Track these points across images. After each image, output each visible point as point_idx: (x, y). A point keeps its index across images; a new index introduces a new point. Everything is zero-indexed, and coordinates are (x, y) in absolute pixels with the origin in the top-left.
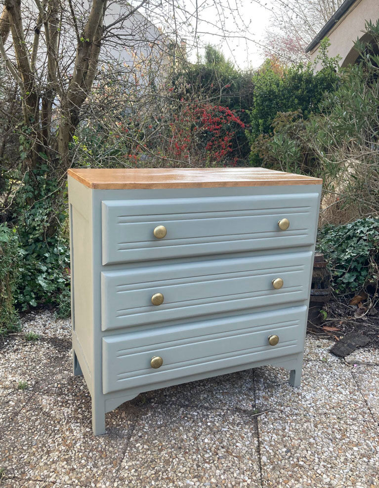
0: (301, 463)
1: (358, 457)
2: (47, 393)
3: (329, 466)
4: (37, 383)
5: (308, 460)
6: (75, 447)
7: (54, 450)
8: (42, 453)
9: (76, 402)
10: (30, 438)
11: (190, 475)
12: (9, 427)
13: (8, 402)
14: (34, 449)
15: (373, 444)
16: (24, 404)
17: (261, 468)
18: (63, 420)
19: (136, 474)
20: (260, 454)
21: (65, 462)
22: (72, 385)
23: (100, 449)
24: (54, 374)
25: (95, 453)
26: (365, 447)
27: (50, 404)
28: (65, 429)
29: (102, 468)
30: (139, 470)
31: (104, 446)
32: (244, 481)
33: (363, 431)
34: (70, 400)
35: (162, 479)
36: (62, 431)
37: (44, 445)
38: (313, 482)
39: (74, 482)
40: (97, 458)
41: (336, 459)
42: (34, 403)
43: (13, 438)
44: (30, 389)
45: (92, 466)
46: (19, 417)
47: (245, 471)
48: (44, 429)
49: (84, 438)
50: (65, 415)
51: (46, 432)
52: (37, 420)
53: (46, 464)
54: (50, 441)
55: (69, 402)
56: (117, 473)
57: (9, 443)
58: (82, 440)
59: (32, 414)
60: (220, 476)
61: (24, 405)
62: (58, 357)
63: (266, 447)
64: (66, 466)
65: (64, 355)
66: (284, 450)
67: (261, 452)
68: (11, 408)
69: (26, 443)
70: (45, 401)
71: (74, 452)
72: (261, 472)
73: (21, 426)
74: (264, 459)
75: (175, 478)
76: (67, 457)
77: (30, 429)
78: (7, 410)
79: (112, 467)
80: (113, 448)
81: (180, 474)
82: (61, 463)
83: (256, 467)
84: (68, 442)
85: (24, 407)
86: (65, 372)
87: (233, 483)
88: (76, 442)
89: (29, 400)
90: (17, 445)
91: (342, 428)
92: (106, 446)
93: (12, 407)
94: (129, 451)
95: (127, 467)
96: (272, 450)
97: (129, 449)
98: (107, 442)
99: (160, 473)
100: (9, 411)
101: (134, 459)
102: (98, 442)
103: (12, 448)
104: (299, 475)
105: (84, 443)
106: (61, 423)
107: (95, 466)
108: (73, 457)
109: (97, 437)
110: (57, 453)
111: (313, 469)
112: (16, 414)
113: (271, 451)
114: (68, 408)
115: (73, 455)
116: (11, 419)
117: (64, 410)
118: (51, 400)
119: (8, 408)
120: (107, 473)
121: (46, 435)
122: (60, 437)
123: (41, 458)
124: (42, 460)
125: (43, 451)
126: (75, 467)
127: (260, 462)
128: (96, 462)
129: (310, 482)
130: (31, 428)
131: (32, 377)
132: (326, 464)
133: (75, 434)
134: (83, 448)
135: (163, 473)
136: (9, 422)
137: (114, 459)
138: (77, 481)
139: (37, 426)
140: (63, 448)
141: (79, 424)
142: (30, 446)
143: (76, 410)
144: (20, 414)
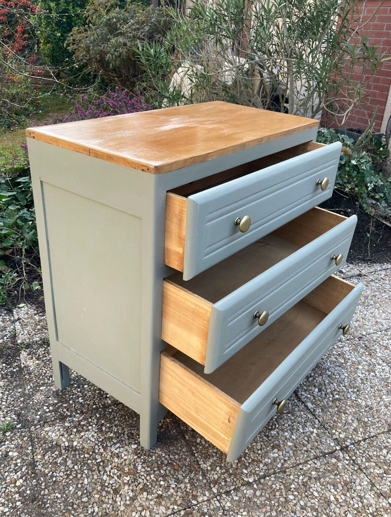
0: (337, 396)
1: (367, 373)
2: (45, 423)
3: (356, 390)
4: (19, 415)
5: (339, 392)
6: (139, 471)
7: (120, 486)
8: (110, 497)
9: (90, 420)
10: (80, 486)
11: (268, 448)
12: (41, 485)
13: (7, 455)
14: (97, 496)
15: (368, 358)
16: (30, 448)
17: (314, 415)
18: (96, 447)
19: (224, 471)
20: (303, 402)
21: (145, 494)
22: (67, 402)
23: (166, 462)
24: (30, 396)
25: (165, 468)
26: (365, 363)
27: (63, 435)
28: (109, 456)
29: (187, 481)
30: (223, 465)
31: (167, 457)
32: (312, 433)
33: (354, 350)
34: (81, 421)
35: (249, 463)
36: (108, 460)
37: (103, 485)
38: (357, 409)
39: (173, 508)
40: (172, 472)
41: (356, 382)
42: (42, 442)
43: (59, 496)
44: (18, 426)
45: (176, 484)
46: (40, 467)
47: (305, 422)
48: (85, 468)
49: (139, 457)
50: (93, 440)
51: (90, 469)
52: (65, 460)
53: (125, 505)
54: (105, 477)
55: (82, 423)
56: (206, 479)
57: (59, 503)
58: (138, 460)
59: (53, 457)
60: (291, 437)
61: (32, 450)
62: (12, 372)
63: (303, 393)
64: (150, 497)
65: (19, 366)
66: (317, 390)
67: (302, 400)
68: (19, 461)
69: (80, 493)
70: (53, 433)
71: (143, 477)
72: (316, 418)
73: (52, 476)
74: (310, 405)
75: (259, 458)
76: (141, 486)
77: (68, 475)
78: (16, 465)
79: (195, 474)
80: (178, 454)
81: (260, 452)
82: (141, 496)
83: (310, 416)
84: (126, 469)
85: (33, 452)
86: (41, 388)
87: (306, 438)
88: (134, 465)
89: (31, 441)
90: (71, 500)
91: (339, 352)
92: (169, 455)
93: (17, 459)
94: (195, 450)
95: (209, 468)
96: (309, 394)
97: (193, 448)
98: (166, 451)
99: (243, 459)
100: (19, 465)
101: (208, 457)
102: (156, 455)
103: (70, 508)
104: (344, 408)
105: (143, 463)
106: (97, 451)
107: (178, 481)
108: (148, 484)
109: (151, 450)
110: (126, 487)
111: (348, 398)
112: (33, 464)
113: (309, 396)
114: (88, 430)
115: (145, 481)
116: (32, 473)
117: (86, 436)
118: (59, 430)
119: (14, 462)
120: (196, 483)
121: (94, 473)
122: (112, 468)
123: (116, 502)
124: (119, 503)
125: (108, 492)
126: (160, 493)
127: (309, 410)
128: (175, 477)
129: (354, 410)
130: (68, 472)
131: (5, 410)
132: (352, 390)
133: (125, 458)
134: (149, 469)
135: (245, 458)
136: (34, 478)
137: (190, 465)
138: (176, 507)
139: (73, 467)
140: (128, 478)
141: (118, 445)
142: (89, 495)
143: (100, 430)
144: (38, 464)
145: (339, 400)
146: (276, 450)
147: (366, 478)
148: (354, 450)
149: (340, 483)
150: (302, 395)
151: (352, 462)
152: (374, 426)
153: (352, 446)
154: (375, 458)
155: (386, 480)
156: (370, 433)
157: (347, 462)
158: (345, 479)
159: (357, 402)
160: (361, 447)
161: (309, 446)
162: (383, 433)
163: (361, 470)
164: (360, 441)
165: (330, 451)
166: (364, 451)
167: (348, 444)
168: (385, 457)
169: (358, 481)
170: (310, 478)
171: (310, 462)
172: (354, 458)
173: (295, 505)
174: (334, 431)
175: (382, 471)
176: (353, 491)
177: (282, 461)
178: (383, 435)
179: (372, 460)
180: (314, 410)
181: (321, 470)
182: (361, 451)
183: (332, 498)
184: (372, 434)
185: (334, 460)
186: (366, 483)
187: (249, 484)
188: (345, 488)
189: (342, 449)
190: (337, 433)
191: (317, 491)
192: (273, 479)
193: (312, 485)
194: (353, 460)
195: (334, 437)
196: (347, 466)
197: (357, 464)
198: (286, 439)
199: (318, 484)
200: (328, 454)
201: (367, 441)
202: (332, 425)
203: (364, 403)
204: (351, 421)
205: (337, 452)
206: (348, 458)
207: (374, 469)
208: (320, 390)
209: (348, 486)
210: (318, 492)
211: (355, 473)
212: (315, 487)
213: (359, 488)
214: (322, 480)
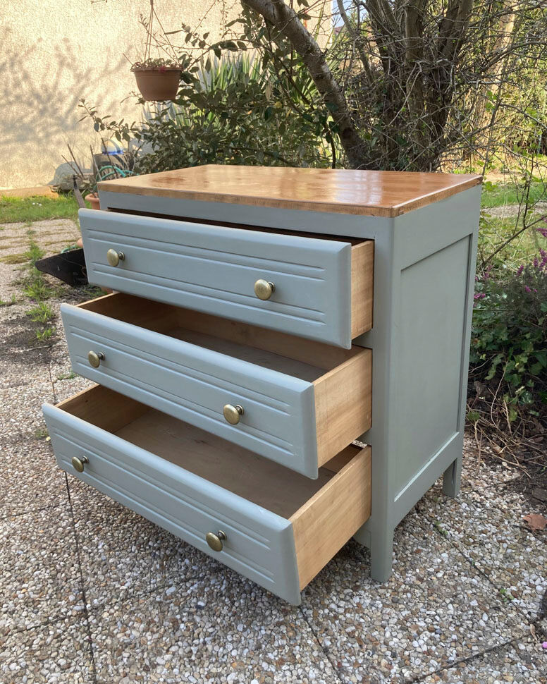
0: (182, 626)
63: (196, 586)
145: (176, 627)
146: (106, 547)
147: (33, 625)
148: (78, 623)
149: (40, 597)
150: (192, 585)
151: (62, 616)
152: (109, 661)
153: (85, 623)
154: (56, 645)
155: (20, 647)
156: (101, 651)
157: (62, 611)
158: (42, 603)
159: (164, 652)
160: (79, 633)
161: (102, 578)
162: (94, 671)
163: (46, 624)
164: (90, 634)
165: (86, 597)
166: (72, 635)
167: (90, 619)
168: (54, 658)
169: (33, 615)
170: (58, 571)
171: (79, 575)
172: (66, 620)
173: (33, 554)
174: (116, 608)
175: (35, 647)
176: (23, 606)
177: (90, 551)
178: (91, 668)
179: (55, 640)
180: (160, 593)
181: (64, 583)
182: (74, 631)
183: (24, 586)
184: (96, 654)
185: (71, 598)
186: (27, 622)
187: (73, 524)
188: (30, 600)
189: (85, 610)
190: (112, 611)
191: (40, 574)
192: (71, 541)
193: (48, 571)
194: (63, 619)
195: (107, 607)
196: (58, 609)
197: (56, 622)
198: (120, 558)
199: (47, 577)
200: (84, 595)
201: (86, 644)
202: (128, 607)
203: (159, 660)
204: (128, 632)
205: (83, 604)
206: (69, 613)
207: (41, 639)
208: (199, 607)
209: (31, 603)
210: (37, 575)
211: (46, 615)
212: (45, 574)
213: (24, 614)
214: (51, 581)
